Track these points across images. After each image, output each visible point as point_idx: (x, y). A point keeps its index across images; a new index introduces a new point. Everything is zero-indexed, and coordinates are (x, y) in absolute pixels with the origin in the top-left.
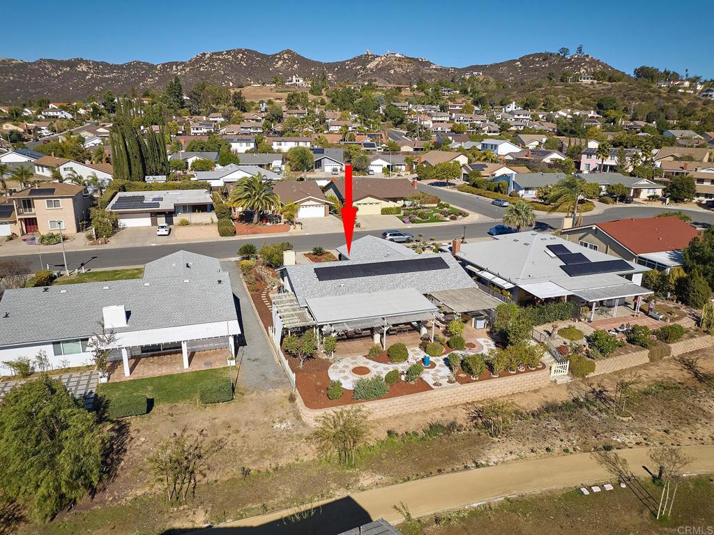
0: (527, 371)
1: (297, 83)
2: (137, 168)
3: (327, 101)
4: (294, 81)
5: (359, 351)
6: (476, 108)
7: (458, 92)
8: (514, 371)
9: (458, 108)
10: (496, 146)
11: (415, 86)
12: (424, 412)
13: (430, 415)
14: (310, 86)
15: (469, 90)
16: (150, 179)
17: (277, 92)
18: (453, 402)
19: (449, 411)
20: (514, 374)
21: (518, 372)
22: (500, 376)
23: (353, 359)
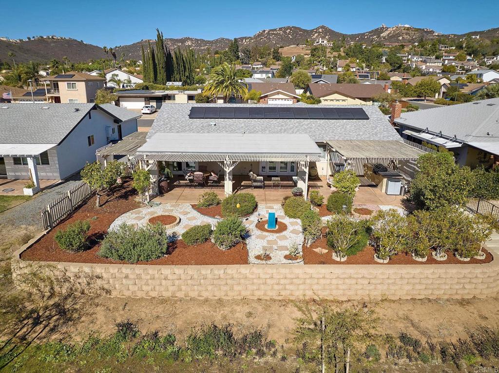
0: (452, 260)
1: (323, 43)
2: (162, 75)
3: (343, 54)
4: (320, 42)
5: (186, 199)
6: (468, 58)
7: (454, 48)
8: (422, 256)
9: (451, 58)
10: (481, 75)
11: (417, 44)
12: (220, 301)
13: (226, 310)
14: (332, 45)
15: (464, 46)
16: (169, 84)
17: (306, 50)
18: (283, 293)
19: (267, 307)
20: (422, 263)
21: (431, 261)
22: (392, 262)
23: (172, 206)
